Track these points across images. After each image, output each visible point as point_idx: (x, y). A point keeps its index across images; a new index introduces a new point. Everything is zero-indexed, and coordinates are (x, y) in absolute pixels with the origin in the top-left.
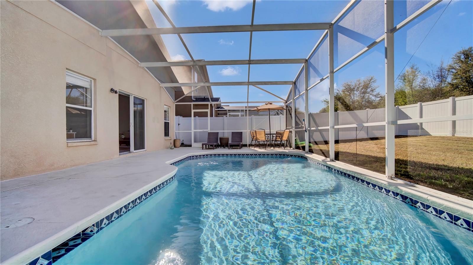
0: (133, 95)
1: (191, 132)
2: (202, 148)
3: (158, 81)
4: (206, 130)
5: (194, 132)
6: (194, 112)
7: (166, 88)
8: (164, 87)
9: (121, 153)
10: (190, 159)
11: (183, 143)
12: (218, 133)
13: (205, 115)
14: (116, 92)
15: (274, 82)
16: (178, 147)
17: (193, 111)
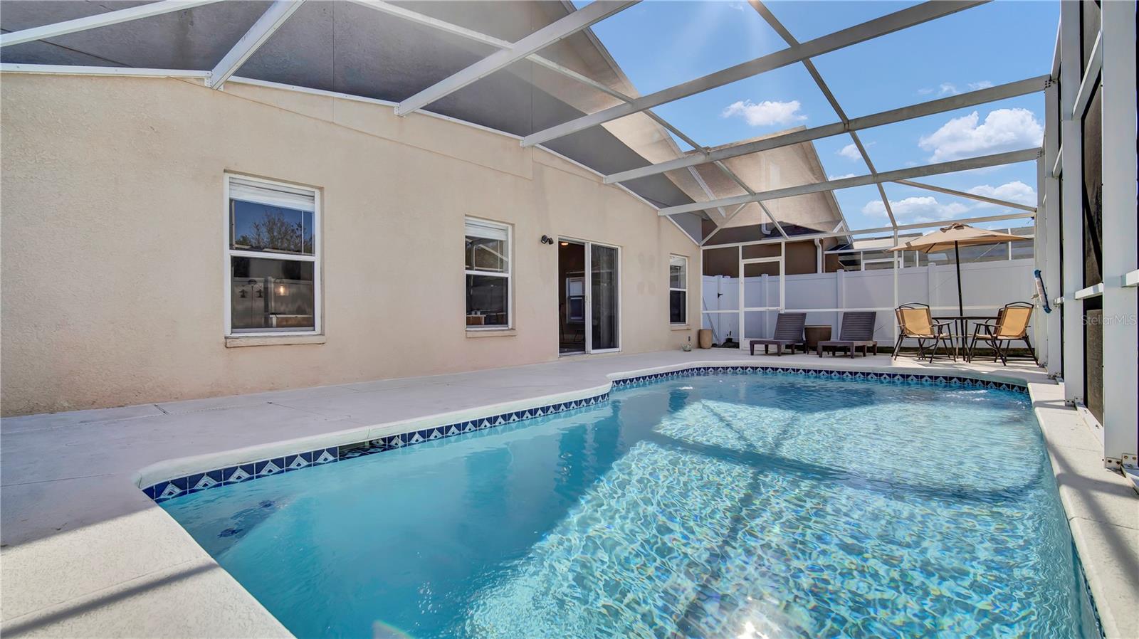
0: (590, 243)
1: (738, 313)
2: (750, 353)
3: (653, 206)
4: (775, 308)
5: (745, 312)
6: (745, 265)
7: (673, 216)
8: (670, 216)
9: (563, 354)
10: (699, 374)
11: (731, 339)
12: (804, 315)
13: (773, 270)
14: (551, 242)
15: (964, 163)
16: (705, 346)
17: (742, 263)
